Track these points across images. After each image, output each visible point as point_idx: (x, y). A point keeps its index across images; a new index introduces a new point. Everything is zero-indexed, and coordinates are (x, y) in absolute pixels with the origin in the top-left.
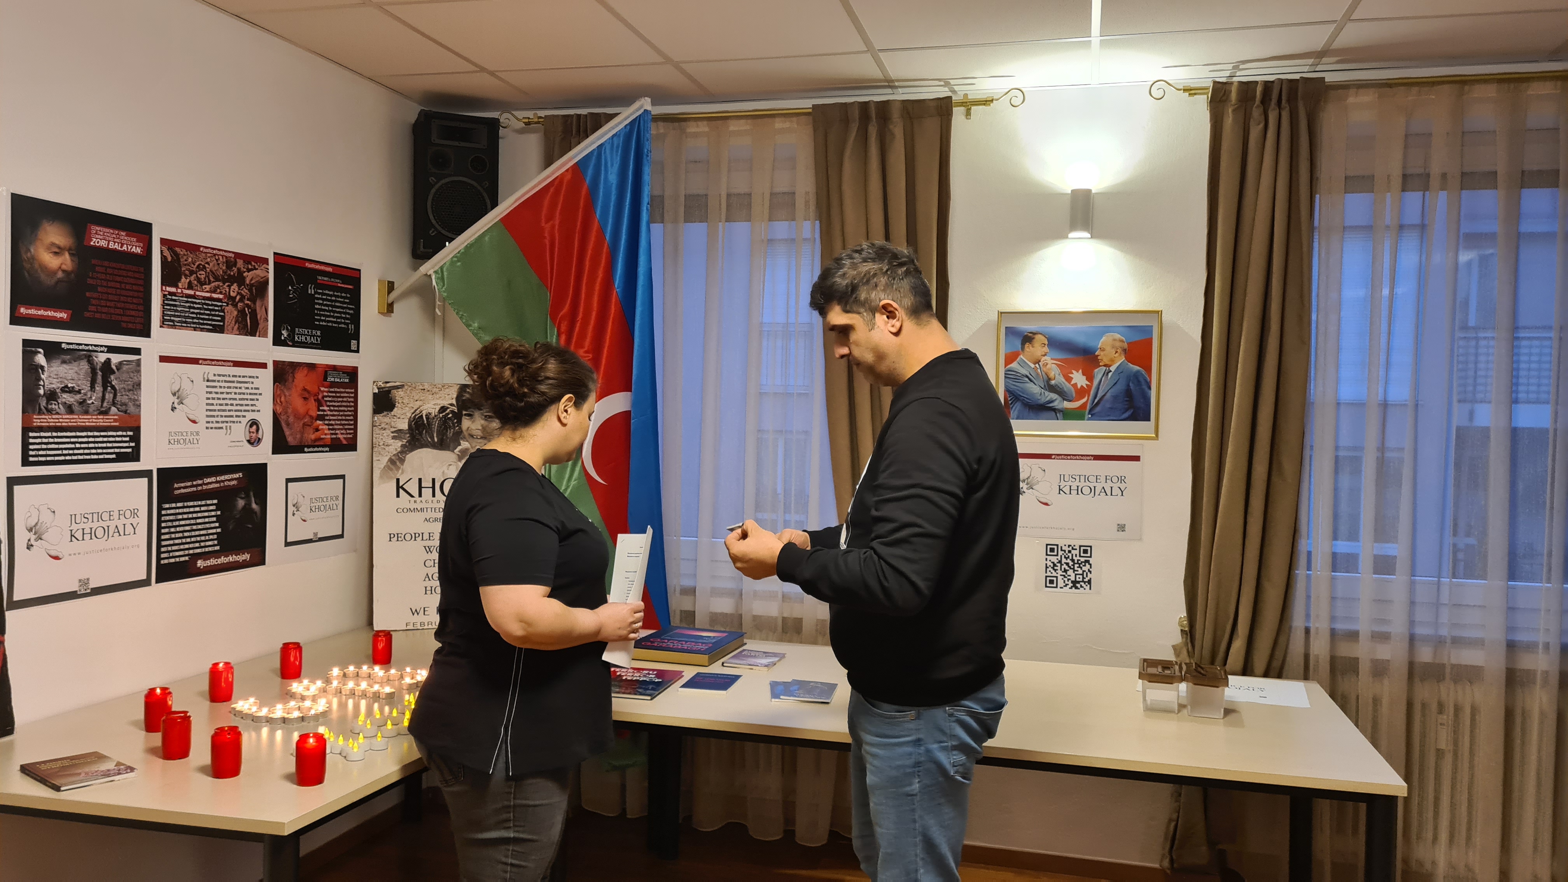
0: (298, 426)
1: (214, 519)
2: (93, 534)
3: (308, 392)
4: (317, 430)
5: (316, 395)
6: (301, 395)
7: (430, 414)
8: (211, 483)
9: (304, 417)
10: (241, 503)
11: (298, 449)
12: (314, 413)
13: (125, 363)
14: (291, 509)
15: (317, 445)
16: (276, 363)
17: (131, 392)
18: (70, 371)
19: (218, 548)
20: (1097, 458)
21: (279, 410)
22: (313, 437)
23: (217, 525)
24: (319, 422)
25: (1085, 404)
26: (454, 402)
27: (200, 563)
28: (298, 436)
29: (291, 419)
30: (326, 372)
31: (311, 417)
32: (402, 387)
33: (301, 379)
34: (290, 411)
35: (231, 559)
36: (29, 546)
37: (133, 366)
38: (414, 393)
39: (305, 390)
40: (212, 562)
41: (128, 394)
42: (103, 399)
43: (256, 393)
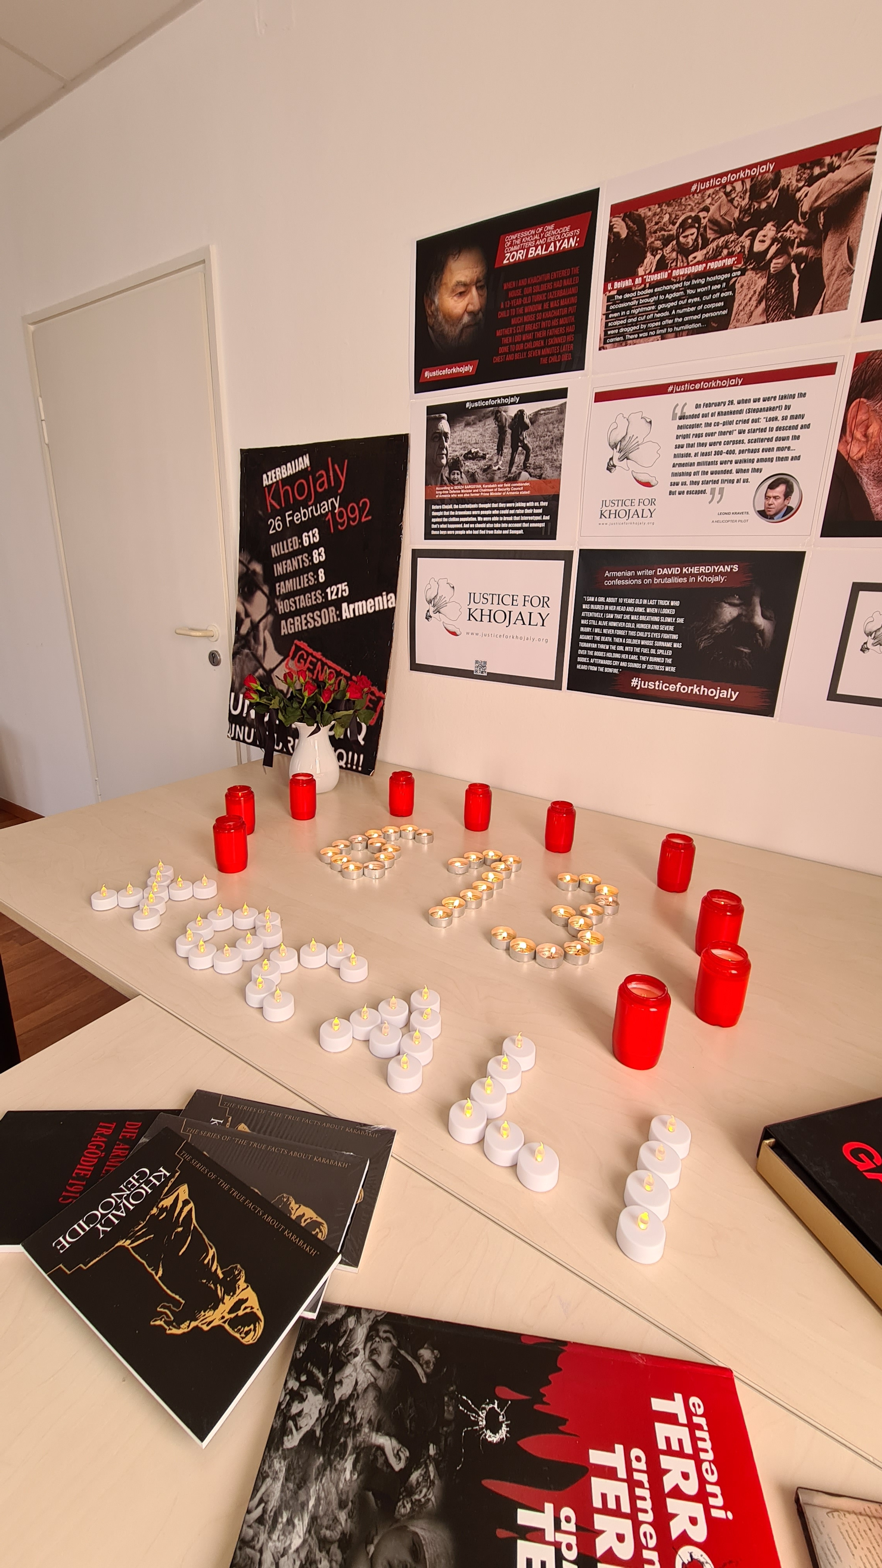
1: (670, 628)
2: (492, 617)
8: (670, 575)
10: (729, 612)
13: (542, 412)
17: (549, 450)
18: (476, 434)
19: (670, 669)
23: (674, 637)
35: (696, 690)
36: (430, 617)
40: (657, 686)
41: (544, 452)
42: (512, 462)
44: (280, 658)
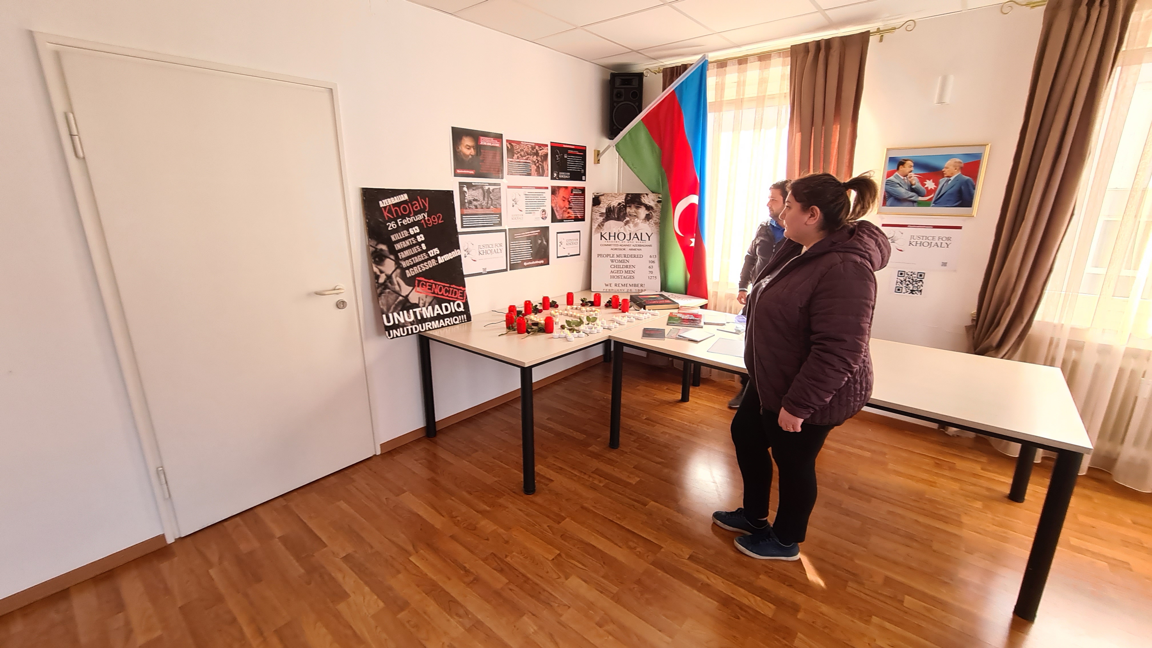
0: (561, 212)
1: (530, 247)
2: (487, 253)
3: (565, 198)
4: (569, 213)
5: (568, 199)
6: (562, 199)
7: (614, 206)
9: (563, 208)
10: (539, 241)
11: (562, 221)
12: (568, 206)
13: (495, 189)
14: (559, 244)
15: (569, 219)
16: (552, 187)
17: (498, 200)
19: (531, 258)
20: (935, 227)
21: (553, 205)
22: (567, 216)
23: (531, 249)
24: (569, 210)
26: (624, 201)
27: (525, 264)
28: (561, 215)
29: (558, 209)
30: (572, 190)
31: (566, 208)
32: (603, 195)
33: (562, 193)
34: (558, 206)
36: (466, 258)
37: (498, 190)
38: (608, 198)
39: (563, 197)
42: (488, 203)
43: (545, 199)
44: (411, 288)
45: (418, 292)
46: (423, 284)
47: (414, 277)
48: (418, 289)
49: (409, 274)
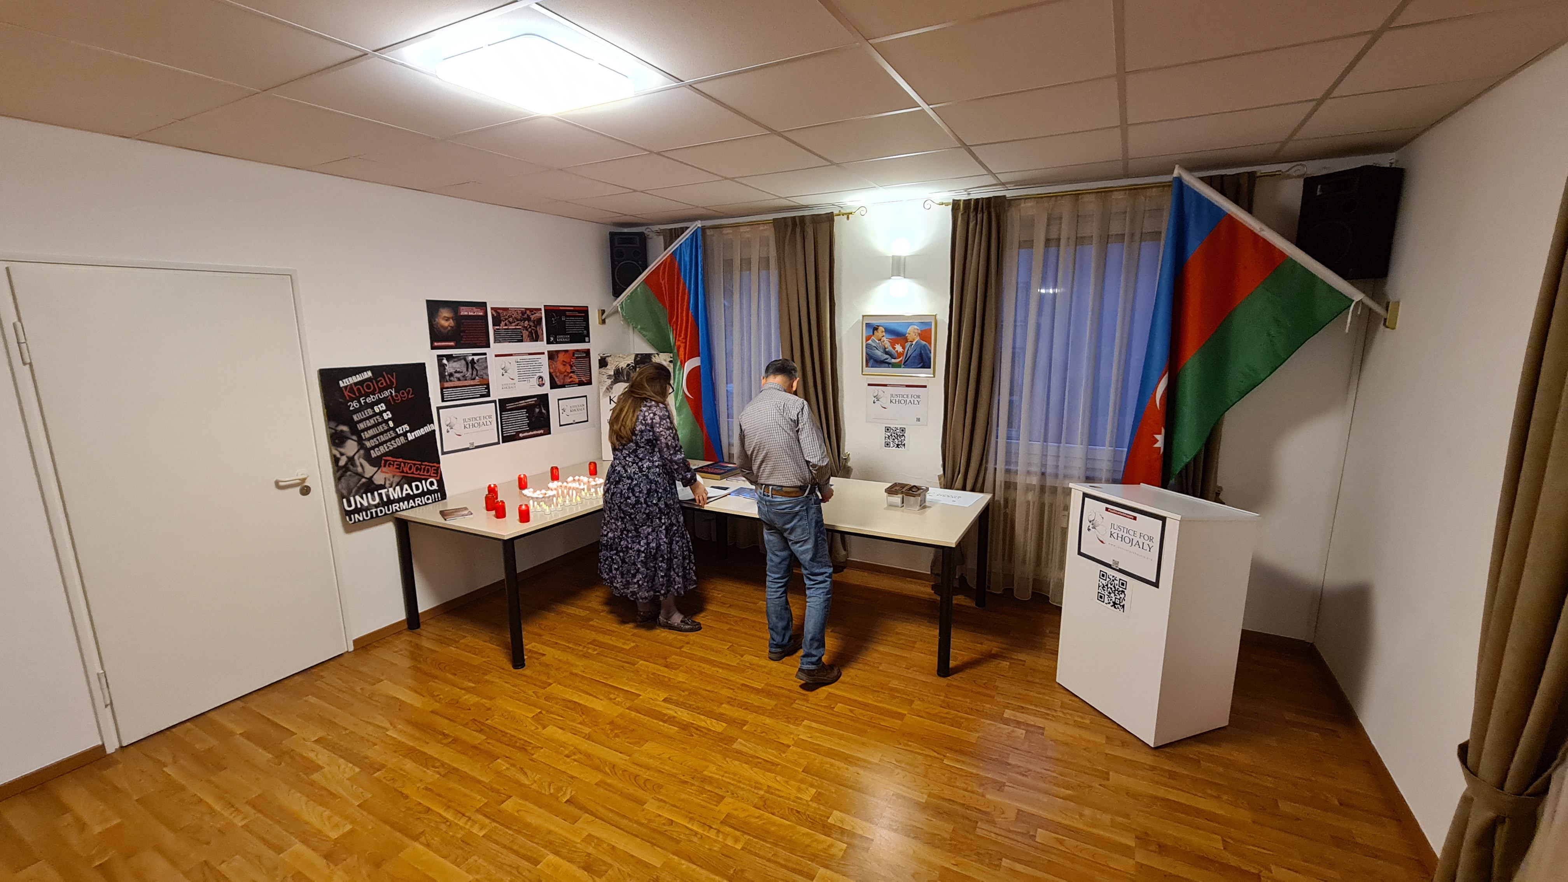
0: (560, 377)
1: (526, 417)
2: (473, 426)
3: (565, 362)
4: (571, 378)
5: (570, 363)
6: (562, 363)
7: (622, 367)
8: (522, 403)
9: (564, 373)
10: (537, 410)
11: (560, 387)
12: (570, 371)
14: (560, 411)
15: (571, 384)
16: (549, 352)
18: (457, 365)
19: (529, 428)
21: (551, 371)
22: (569, 380)
23: (527, 419)
24: (571, 374)
25: (901, 360)
26: (633, 362)
27: (521, 435)
28: (560, 381)
29: (557, 375)
30: (574, 353)
31: (567, 372)
32: (610, 356)
33: (561, 357)
34: (555, 371)
35: (535, 432)
36: (448, 432)
37: (484, 360)
38: (615, 360)
40: (526, 434)
42: (473, 374)
44: (376, 469)
45: (384, 472)
46: (390, 464)
47: (379, 458)
48: (384, 469)
49: (374, 454)
